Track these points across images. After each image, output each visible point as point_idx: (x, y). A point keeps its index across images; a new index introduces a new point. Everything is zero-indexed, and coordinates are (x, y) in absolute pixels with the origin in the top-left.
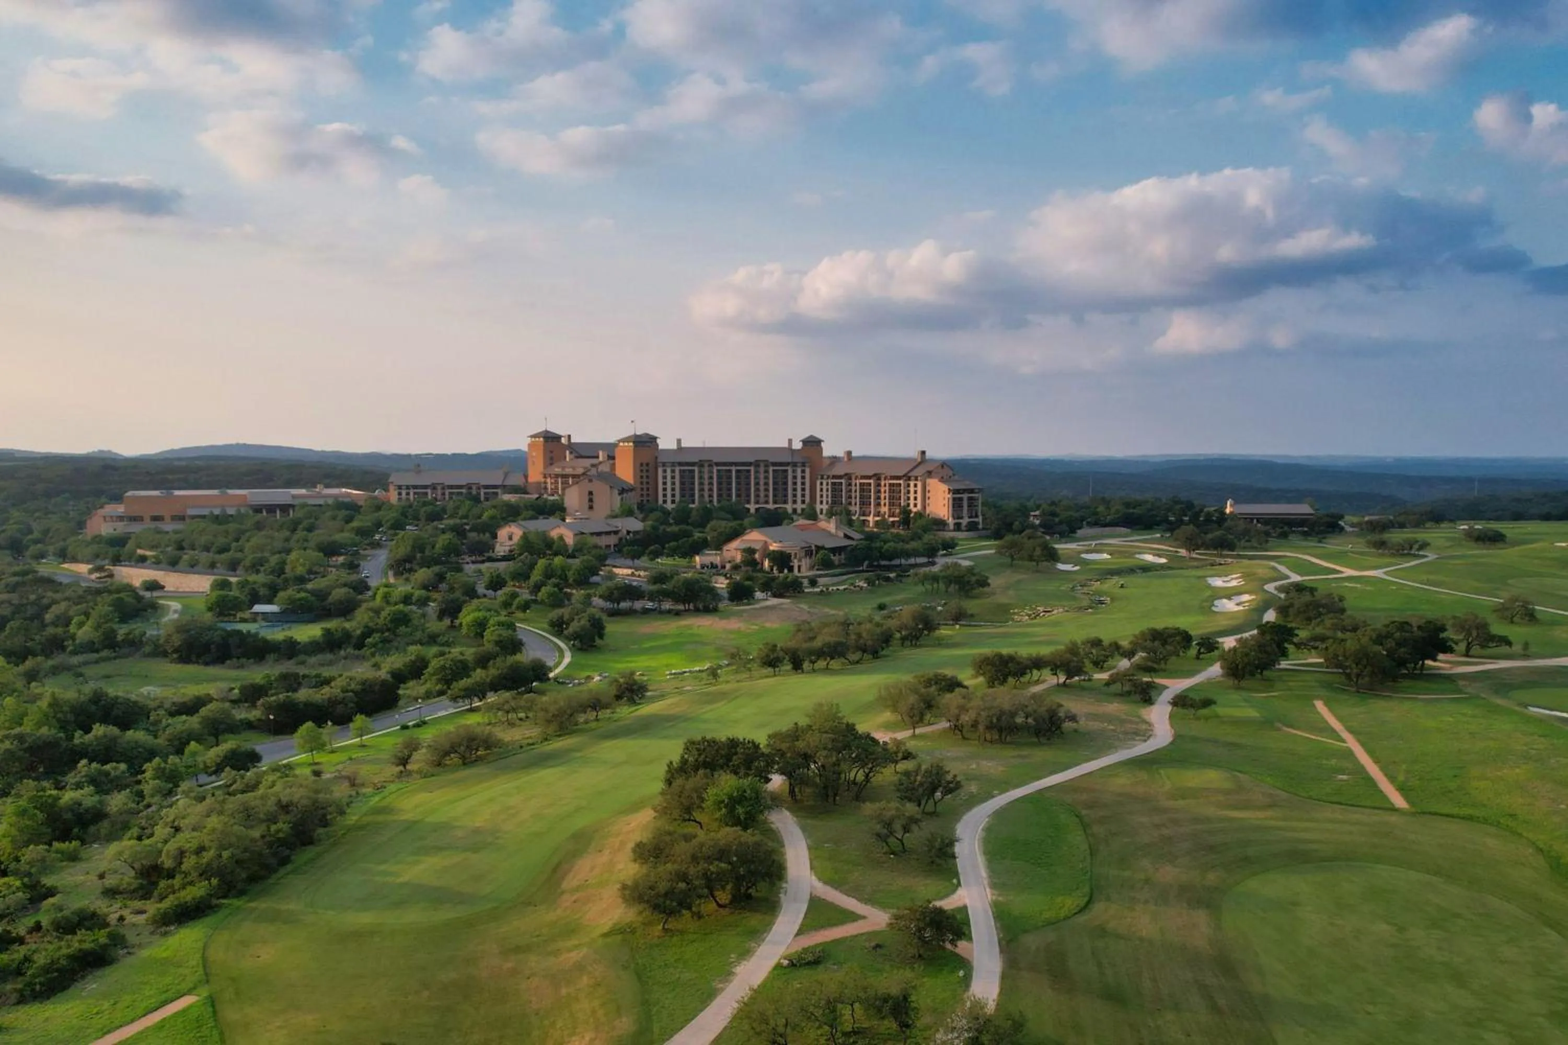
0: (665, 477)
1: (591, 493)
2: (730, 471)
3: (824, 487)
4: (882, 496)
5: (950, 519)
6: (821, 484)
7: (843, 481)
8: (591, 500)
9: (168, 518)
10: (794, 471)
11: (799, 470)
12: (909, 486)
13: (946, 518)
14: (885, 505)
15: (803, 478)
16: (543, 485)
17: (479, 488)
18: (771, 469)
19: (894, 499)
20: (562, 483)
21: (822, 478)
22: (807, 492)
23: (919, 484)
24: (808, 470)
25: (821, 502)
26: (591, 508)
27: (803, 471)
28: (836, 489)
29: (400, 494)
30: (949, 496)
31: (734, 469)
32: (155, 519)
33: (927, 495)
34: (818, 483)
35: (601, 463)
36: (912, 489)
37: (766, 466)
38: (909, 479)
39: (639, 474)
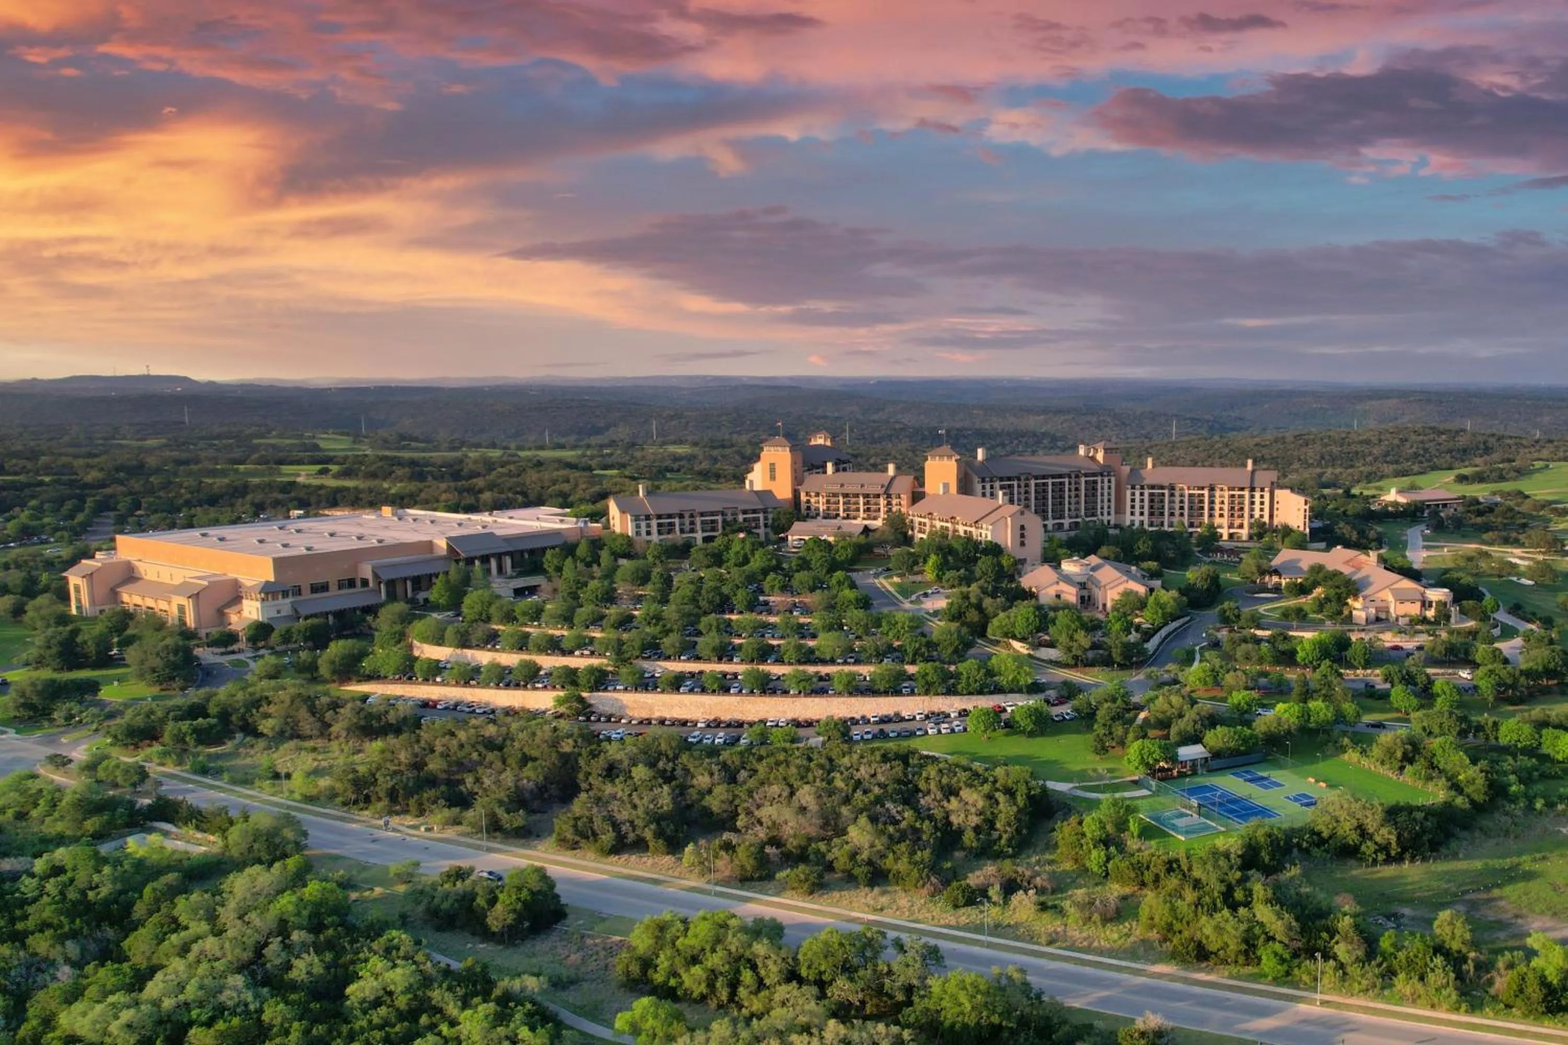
1: (1022, 528)
2: (1045, 484)
3: (1137, 498)
4: (1218, 507)
6: (1133, 494)
8: (1022, 536)
9: (333, 587)
10: (1102, 482)
11: (1106, 480)
12: (1253, 497)
14: (1221, 516)
18: (1083, 480)
19: (1234, 511)
20: (844, 503)
21: (1133, 488)
23: (1267, 496)
24: (1113, 479)
25: (1132, 514)
26: (1023, 544)
27: (1109, 481)
28: (1155, 501)
29: (638, 526)
31: (1050, 481)
33: (1276, 506)
34: (1129, 493)
36: (1257, 500)
37: (1077, 477)
38: (1253, 489)
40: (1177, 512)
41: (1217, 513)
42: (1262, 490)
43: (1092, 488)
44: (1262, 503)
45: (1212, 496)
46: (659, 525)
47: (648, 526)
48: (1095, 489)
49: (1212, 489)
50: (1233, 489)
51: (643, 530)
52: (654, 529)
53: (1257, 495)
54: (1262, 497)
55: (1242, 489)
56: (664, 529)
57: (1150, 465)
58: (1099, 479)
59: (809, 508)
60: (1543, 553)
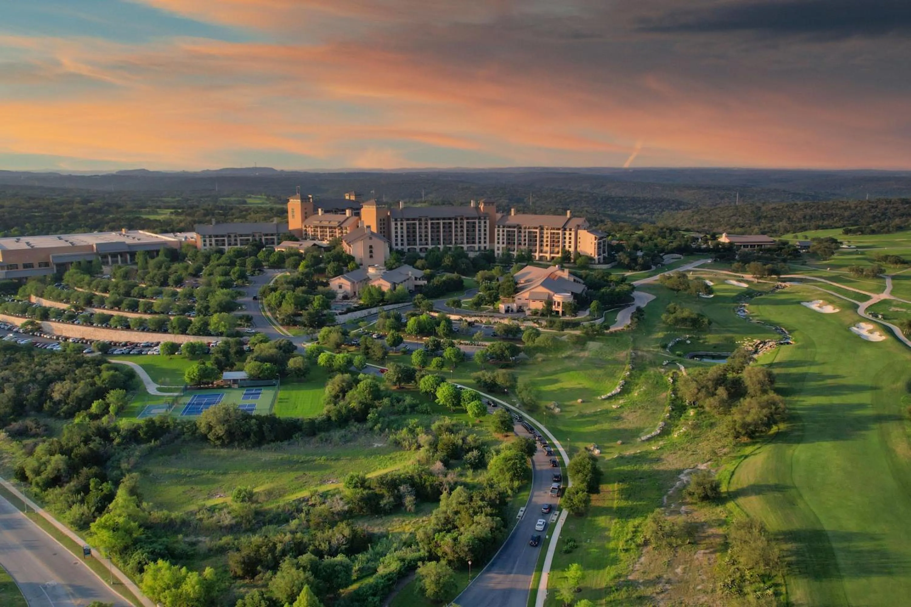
0: (396, 228)
1: (371, 247)
3: (501, 233)
4: (545, 240)
5: (596, 256)
6: (499, 231)
7: (516, 229)
8: (371, 252)
10: (479, 223)
11: (482, 222)
12: (565, 234)
13: (593, 255)
14: (547, 245)
15: (485, 226)
16: (304, 233)
17: (261, 236)
18: (466, 221)
19: (554, 243)
21: (499, 227)
22: (488, 237)
23: (573, 233)
24: (488, 222)
25: (498, 243)
27: (485, 222)
28: (510, 235)
29: (205, 241)
30: (596, 242)
31: (441, 222)
32: (26, 266)
33: (578, 240)
34: (496, 230)
35: (348, 218)
36: (567, 236)
37: (462, 219)
38: (565, 230)
39: (379, 226)
40: (523, 243)
41: (545, 244)
42: (570, 230)
43: (472, 227)
44: (570, 238)
45: (541, 233)
46: (216, 241)
47: (211, 241)
48: (474, 227)
49: (542, 228)
50: (553, 229)
51: (208, 243)
52: (213, 242)
53: (567, 233)
54: (570, 234)
55: (559, 229)
56: (220, 243)
57: (513, 214)
58: (477, 221)
59: (306, 234)
60: (758, 278)
